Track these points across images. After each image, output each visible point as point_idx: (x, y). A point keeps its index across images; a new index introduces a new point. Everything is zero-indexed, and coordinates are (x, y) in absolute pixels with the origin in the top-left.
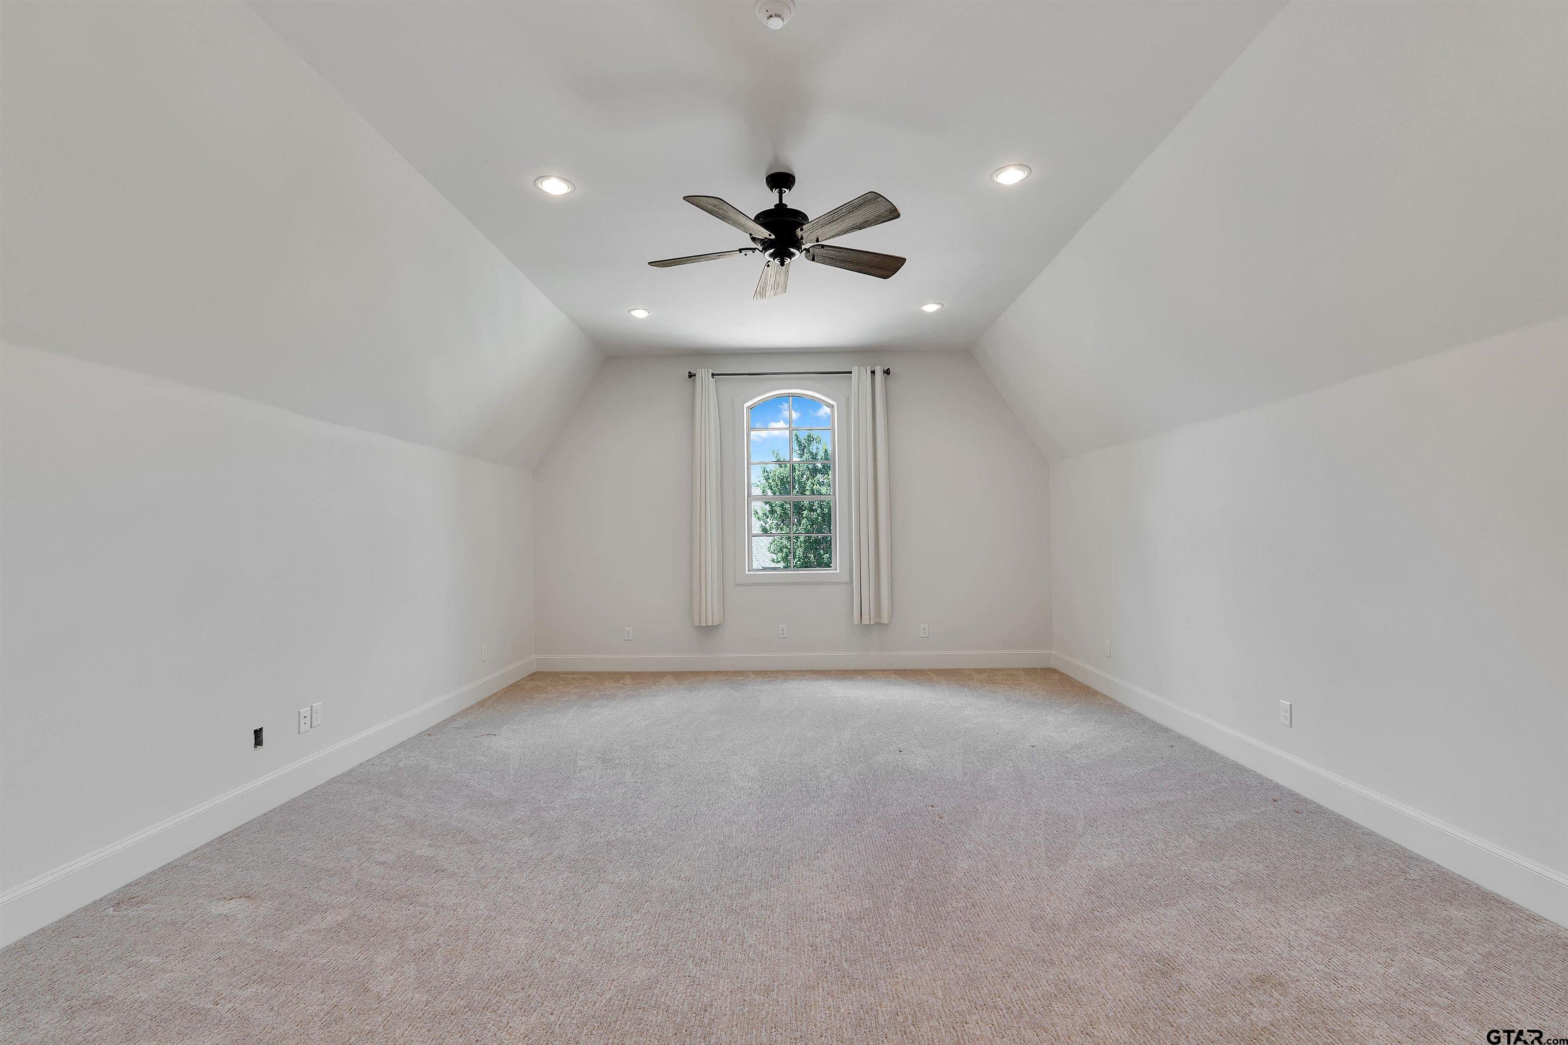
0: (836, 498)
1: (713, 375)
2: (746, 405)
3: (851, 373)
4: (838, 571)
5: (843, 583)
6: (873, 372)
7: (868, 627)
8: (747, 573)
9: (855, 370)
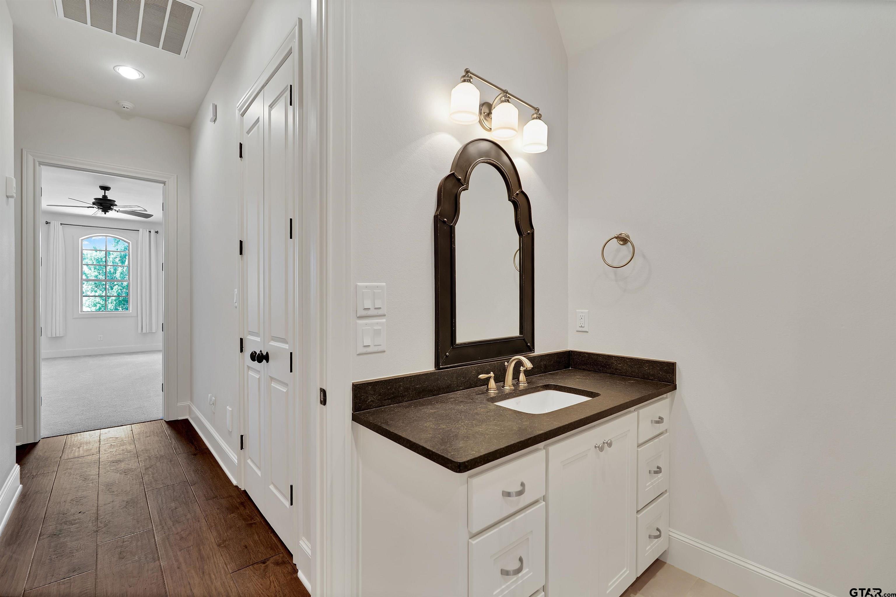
0: (130, 281)
1: (61, 224)
2: (80, 239)
3: (139, 231)
4: (131, 312)
5: (134, 317)
6: (150, 232)
7: (146, 334)
8: (80, 313)
9: (141, 230)
